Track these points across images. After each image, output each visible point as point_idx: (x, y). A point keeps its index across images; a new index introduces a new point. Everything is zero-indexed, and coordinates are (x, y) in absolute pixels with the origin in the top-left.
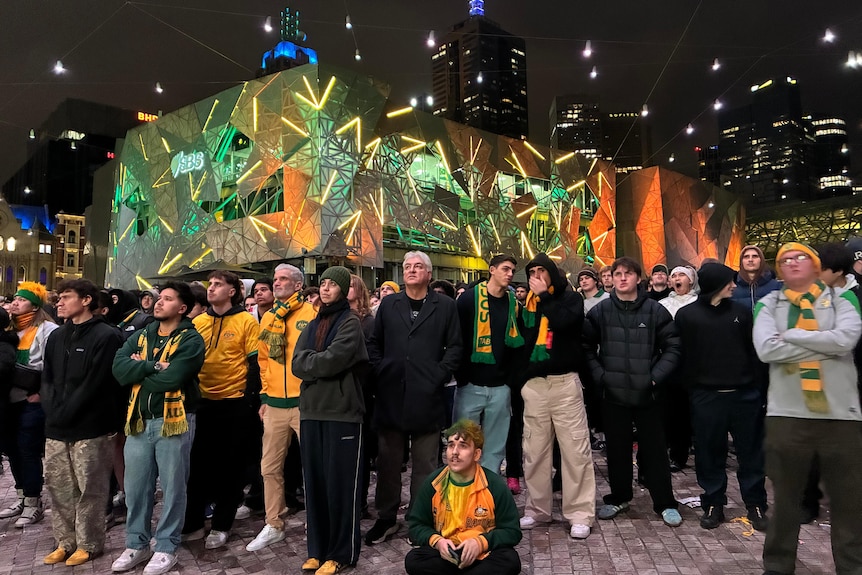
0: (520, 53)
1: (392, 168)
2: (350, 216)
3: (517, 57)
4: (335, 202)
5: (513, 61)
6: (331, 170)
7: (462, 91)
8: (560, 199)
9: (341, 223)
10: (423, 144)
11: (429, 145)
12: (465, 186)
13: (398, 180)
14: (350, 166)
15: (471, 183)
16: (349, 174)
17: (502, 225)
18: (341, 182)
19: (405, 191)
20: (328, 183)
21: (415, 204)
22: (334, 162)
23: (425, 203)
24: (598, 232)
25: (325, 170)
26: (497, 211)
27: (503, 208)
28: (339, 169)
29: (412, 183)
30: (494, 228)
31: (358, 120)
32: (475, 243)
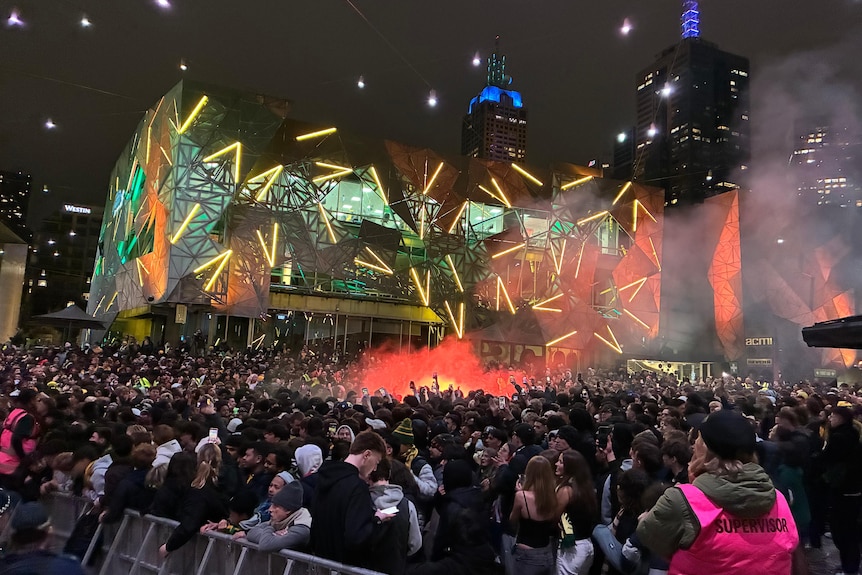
0: (742, 74)
1: (295, 201)
2: (213, 256)
3: (738, 78)
4: (192, 241)
5: (733, 83)
6: (190, 204)
7: (670, 121)
8: (563, 235)
9: (199, 265)
10: (349, 170)
11: (358, 172)
12: (410, 219)
13: (304, 214)
14: (220, 198)
15: (423, 215)
16: (217, 208)
17: (467, 268)
18: (204, 217)
19: (314, 227)
20: (184, 218)
21: (328, 241)
22: (194, 194)
23: (343, 242)
24: (629, 278)
25: (182, 203)
26: (461, 250)
27: (471, 247)
28: (203, 202)
29: (326, 217)
30: (455, 271)
31: (238, 145)
32: (421, 290)
